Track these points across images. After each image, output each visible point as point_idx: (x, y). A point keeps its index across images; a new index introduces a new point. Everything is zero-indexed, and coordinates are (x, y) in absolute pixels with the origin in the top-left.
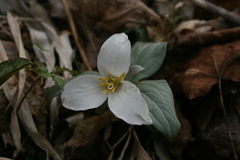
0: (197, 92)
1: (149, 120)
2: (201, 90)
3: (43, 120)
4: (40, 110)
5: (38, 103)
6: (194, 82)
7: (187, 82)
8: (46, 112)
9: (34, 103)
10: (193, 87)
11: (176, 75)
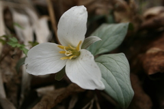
0: (156, 68)
1: (102, 86)
2: (160, 67)
3: (15, 89)
4: (12, 80)
5: (12, 74)
6: (154, 59)
7: (147, 60)
8: (18, 82)
9: (8, 72)
10: (152, 64)
11: (140, 55)
